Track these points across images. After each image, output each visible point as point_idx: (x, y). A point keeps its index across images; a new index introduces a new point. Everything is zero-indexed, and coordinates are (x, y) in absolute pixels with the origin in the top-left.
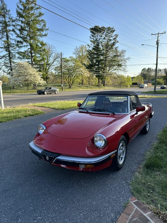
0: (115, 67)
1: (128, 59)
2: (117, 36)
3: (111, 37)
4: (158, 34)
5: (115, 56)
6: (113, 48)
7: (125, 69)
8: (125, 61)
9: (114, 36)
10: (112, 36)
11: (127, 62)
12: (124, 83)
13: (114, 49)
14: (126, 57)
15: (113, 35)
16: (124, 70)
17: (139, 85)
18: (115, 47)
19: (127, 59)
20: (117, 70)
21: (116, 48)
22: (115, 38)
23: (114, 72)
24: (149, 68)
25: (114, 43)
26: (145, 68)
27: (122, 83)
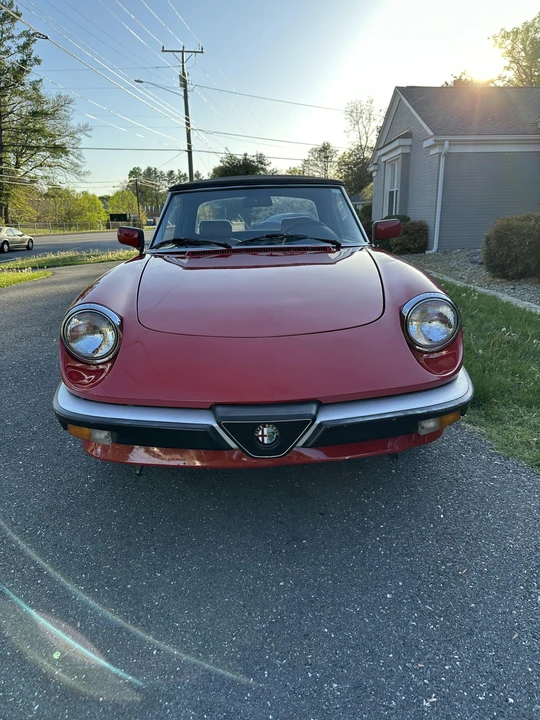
0: (39, 157)
1: (85, 129)
2: (30, 37)
3: (9, 38)
4: (183, 52)
5: (34, 114)
6: (23, 85)
7: (77, 166)
8: (72, 135)
9: (20, 36)
10: (13, 37)
11: (79, 140)
12: (80, 214)
13: (28, 87)
14: (74, 123)
15: (16, 33)
16: (75, 169)
17: (134, 221)
18: (28, 79)
19: (81, 131)
20: (50, 166)
21: (35, 85)
22: (26, 46)
23: (39, 172)
24: (149, 169)
25: (24, 62)
26: (138, 169)
27: (73, 216)
